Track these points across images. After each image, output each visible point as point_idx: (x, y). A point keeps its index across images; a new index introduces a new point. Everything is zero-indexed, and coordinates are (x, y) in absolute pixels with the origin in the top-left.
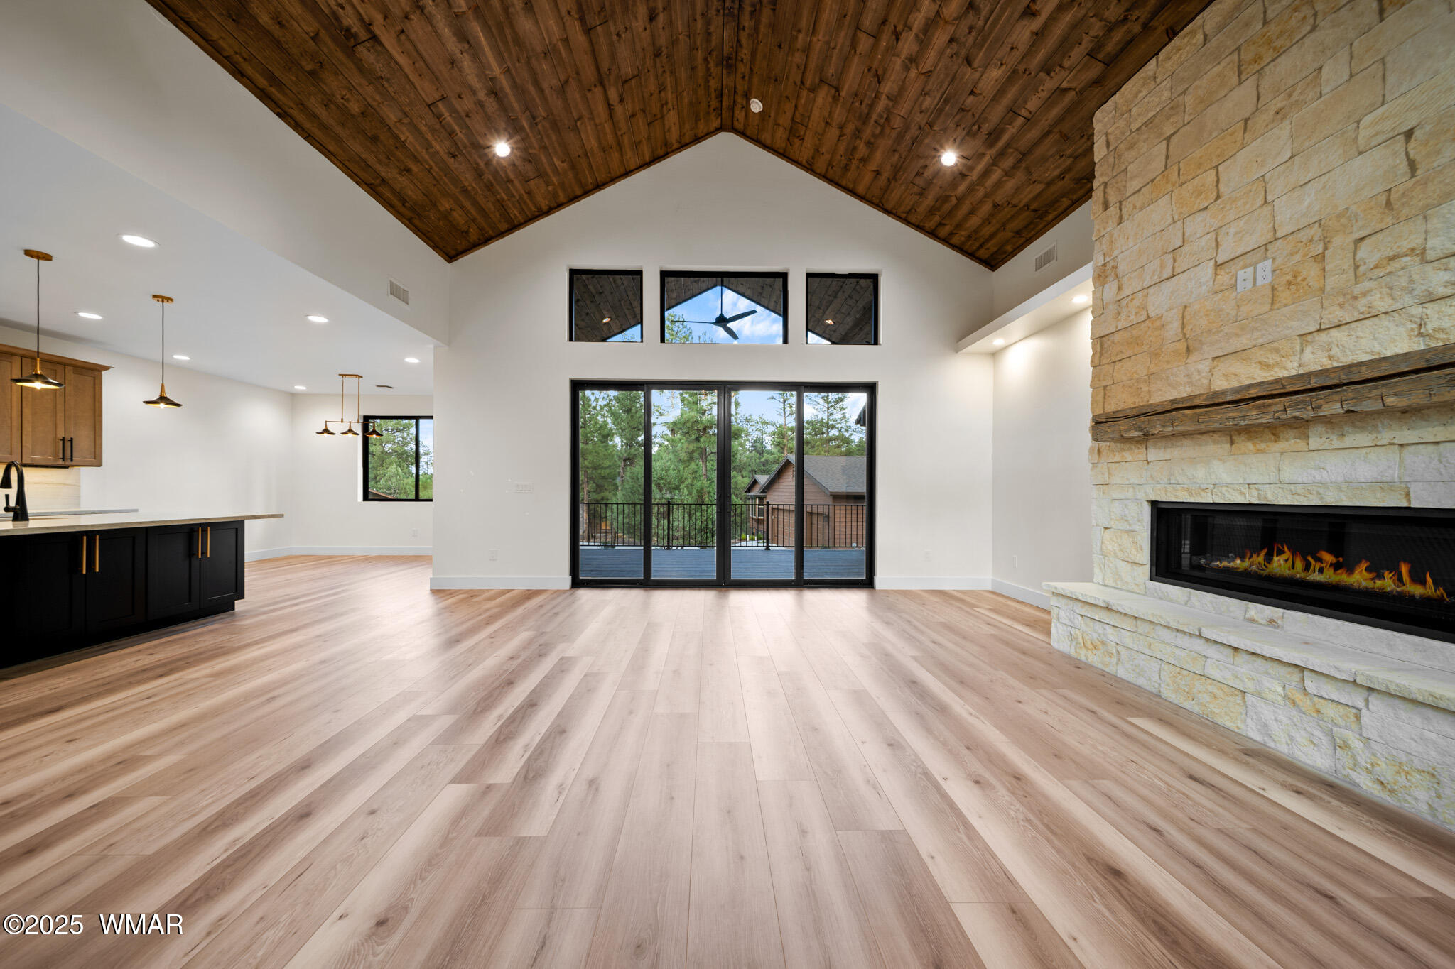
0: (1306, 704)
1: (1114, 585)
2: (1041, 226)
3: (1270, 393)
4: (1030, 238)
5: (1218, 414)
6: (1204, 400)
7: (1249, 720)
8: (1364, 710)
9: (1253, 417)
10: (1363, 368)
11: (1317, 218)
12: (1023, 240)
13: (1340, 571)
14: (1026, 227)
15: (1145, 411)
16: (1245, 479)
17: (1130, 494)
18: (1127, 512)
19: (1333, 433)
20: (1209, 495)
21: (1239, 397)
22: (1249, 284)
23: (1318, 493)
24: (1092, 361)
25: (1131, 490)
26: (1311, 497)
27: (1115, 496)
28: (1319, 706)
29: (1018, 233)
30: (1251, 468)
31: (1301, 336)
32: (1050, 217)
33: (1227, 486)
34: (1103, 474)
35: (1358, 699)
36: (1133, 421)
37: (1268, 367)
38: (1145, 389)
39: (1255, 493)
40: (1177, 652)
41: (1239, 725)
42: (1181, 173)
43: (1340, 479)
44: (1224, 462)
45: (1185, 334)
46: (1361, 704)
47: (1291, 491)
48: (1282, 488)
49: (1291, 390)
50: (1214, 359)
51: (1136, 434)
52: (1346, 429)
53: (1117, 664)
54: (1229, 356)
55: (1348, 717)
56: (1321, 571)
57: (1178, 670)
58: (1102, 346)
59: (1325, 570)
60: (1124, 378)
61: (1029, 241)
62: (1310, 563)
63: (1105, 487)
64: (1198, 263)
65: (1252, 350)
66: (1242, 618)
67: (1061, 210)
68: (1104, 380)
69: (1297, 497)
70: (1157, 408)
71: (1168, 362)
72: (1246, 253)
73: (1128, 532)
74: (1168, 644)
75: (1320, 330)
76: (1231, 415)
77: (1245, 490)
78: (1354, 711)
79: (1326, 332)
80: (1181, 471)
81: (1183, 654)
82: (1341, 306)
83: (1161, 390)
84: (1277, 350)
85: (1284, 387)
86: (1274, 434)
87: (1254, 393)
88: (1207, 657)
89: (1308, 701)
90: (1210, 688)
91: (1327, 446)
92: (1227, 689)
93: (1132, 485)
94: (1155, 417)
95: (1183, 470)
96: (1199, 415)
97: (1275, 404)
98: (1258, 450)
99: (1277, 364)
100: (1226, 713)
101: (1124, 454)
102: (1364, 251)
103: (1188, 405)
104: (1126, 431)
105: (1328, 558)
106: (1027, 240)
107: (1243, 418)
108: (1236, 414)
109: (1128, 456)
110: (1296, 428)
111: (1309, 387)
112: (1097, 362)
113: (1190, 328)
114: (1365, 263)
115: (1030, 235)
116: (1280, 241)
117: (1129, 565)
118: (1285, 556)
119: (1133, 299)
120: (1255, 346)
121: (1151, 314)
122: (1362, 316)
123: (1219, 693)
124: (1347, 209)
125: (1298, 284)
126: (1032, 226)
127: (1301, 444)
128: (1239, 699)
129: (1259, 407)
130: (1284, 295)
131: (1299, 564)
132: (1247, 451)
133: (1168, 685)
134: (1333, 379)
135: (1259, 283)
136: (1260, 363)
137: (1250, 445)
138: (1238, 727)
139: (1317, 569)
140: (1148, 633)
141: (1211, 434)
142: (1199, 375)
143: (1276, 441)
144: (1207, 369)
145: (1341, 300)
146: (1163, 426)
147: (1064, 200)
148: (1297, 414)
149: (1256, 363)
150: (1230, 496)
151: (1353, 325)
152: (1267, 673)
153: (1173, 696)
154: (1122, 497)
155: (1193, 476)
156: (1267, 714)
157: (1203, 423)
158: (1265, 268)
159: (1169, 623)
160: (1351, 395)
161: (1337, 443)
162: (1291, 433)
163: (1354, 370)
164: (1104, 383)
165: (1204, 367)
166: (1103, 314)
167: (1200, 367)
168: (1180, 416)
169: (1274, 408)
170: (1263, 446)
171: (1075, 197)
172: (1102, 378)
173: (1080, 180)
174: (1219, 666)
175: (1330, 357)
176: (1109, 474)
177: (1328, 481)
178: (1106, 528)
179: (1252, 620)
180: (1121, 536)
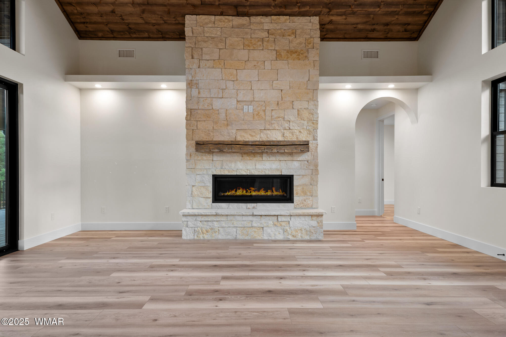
0: (278, 225)
1: (197, 208)
2: (126, 36)
3: (261, 144)
4: (116, 38)
5: (247, 148)
6: (242, 143)
7: (264, 235)
8: (290, 221)
9: (256, 150)
10: (281, 142)
11: (264, 100)
12: (112, 36)
13: (256, 192)
14: (119, 32)
15: (221, 143)
16: (246, 168)
17: (205, 172)
18: (204, 179)
19: (268, 156)
20: (235, 172)
21: (253, 144)
22: (247, 111)
23: (264, 171)
24: (186, 118)
25: (205, 171)
26: (263, 173)
27: (198, 173)
28: (281, 224)
29: (112, 31)
30: (248, 164)
31: (260, 130)
32: (134, 36)
33: (241, 169)
34: (192, 164)
35: (288, 219)
36: (216, 146)
37: (252, 136)
38: (212, 134)
39: (249, 172)
40: (243, 222)
41: (262, 237)
42: (225, 64)
43: (269, 168)
44: (240, 162)
45: (227, 119)
46: (289, 220)
47: (258, 171)
48: (256, 170)
49: (266, 144)
50: (237, 130)
51: (217, 150)
52: (270, 156)
53: (218, 235)
54: (241, 130)
55: (287, 224)
56: (251, 192)
57: (243, 228)
58: (191, 112)
59: (252, 192)
60: (202, 128)
61: (115, 38)
62: (248, 191)
63: (193, 170)
64: (231, 97)
65: (248, 130)
66: (246, 208)
67: (141, 36)
68: (192, 127)
69: (259, 173)
70: (226, 143)
71: (221, 127)
72: (245, 101)
73: (203, 187)
74: (239, 221)
75: (265, 129)
76: (250, 148)
77: (246, 171)
78: (288, 222)
79: (266, 130)
80: (226, 165)
81: (245, 222)
82: (269, 125)
83: (218, 136)
84: (255, 132)
85: (264, 143)
86: (254, 155)
87: (257, 143)
88: (252, 221)
89: (278, 224)
90: (254, 230)
91: (266, 159)
92: (258, 228)
93: (206, 169)
94: (225, 146)
95: (227, 164)
96: (241, 147)
97: (262, 147)
98: (250, 159)
99: (254, 136)
100: (258, 235)
101: (203, 157)
102: (273, 113)
103: (237, 143)
104: (213, 149)
105: (253, 189)
106: (114, 37)
107: (254, 150)
108: (252, 149)
109: (205, 158)
110: (260, 154)
111: (270, 144)
112: (189, 119)
113: (228, 117)
114: (274, 116)
115: (117, 36)
116: (255, 102)
117: (205, 199)
118: (240, 190)
119: (206, 99)
120: (248, 129)
121: (214, 108)
122: (273, 129)
123: (256, 230)
124: (270, 101)
125: (259, 116)
126: (122, 33)
127: (261, 159)
128: (261, 230)
129: (258, 148)
130: (256, 117)
131: (244, 191)
132: (247, 159)
133: (240, 234)
134: (275, 143)
135: (249, 111)
136: (250, 134)
137: (248, 158)
138: (262, 238)
139: (249, 192)
140: (232, 219)
141: (236, 153)
142: (232, 134)
143: (254, 157)
144: (235, 132)
145: (269, 123)
146: (228, 149)
147: (146, 33)
148: (267, 151)
149: (249, 134)
150: (242, 173)
151: (271, 130)
152: (269, 220)
153: (241, 237)
154: (201, 173)
155: (231, 166)
156: (269, 230)
157: (242, 150)
158: (251, 108)
159: (243, 214)
160: (279, 148)
161: (269, 159)
162: (259, 155)
163: (280, 142)
164: (193, 128)
165: (234, 131)
166: (191, 100)
167: (233, 131)
168: (235, 146)
169: (262, 148)
170: (251, 158)
171: (151, 36)
172: (191, 126)
173: (159, 31)
174: (256, 222)
175: (267, 137)
176: (195, 164)
177: (267, 168)
178: (193, 186)
179: (249, 208)
180: (200, 189)
